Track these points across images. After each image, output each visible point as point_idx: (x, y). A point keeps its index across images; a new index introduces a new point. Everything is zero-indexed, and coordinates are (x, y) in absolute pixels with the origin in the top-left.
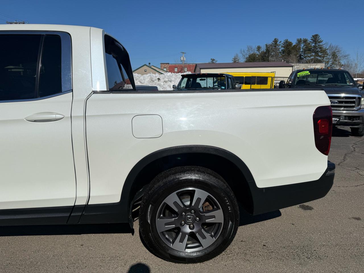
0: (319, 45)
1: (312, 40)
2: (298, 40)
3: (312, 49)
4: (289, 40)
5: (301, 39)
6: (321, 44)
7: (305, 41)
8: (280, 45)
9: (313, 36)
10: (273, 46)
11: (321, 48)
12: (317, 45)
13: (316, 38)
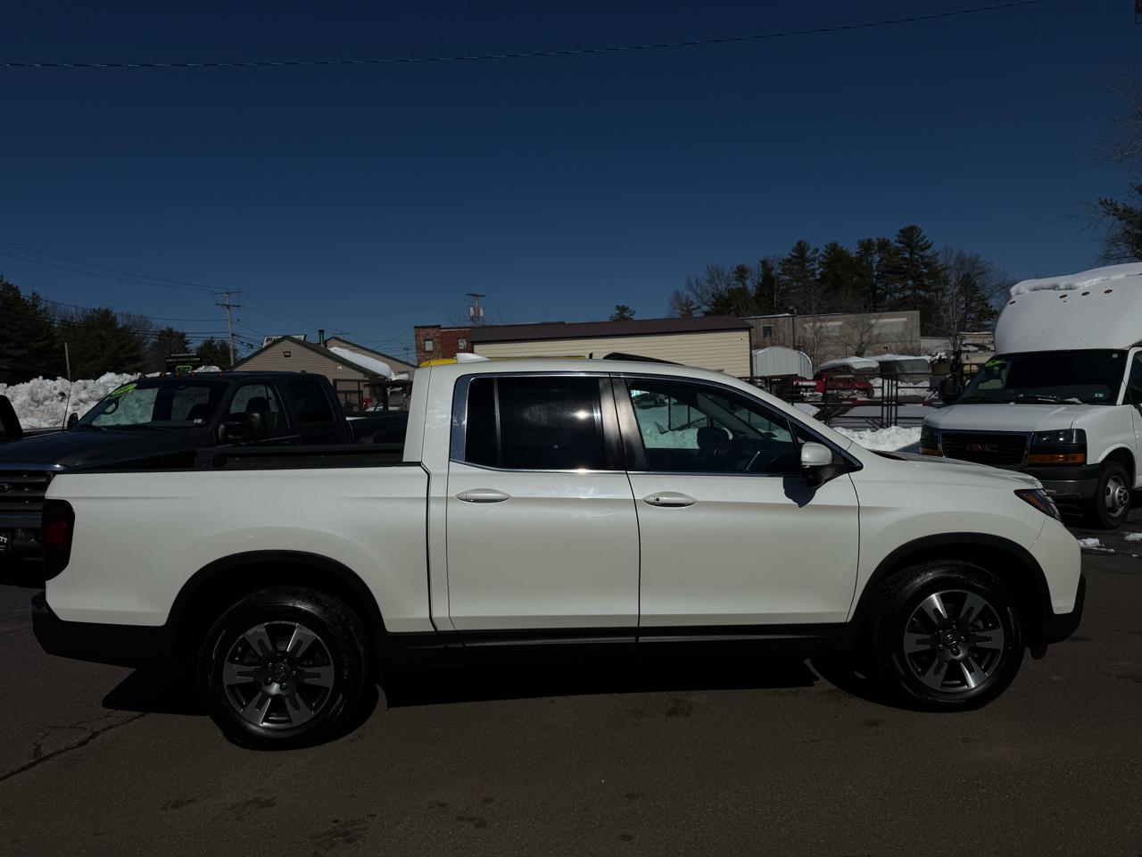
0: (922, 257)
1: (900, 242)
2: (862, 244)
3: (903, 268)
4: (840, 245)
5: (869, 240)
6: (928, 252)
7: (884, 245)
8: (815, 260)
9: (900, 231)
10: (795, 264)
11: (927, 265)
12: (917, 256)
13: (912, 237)
